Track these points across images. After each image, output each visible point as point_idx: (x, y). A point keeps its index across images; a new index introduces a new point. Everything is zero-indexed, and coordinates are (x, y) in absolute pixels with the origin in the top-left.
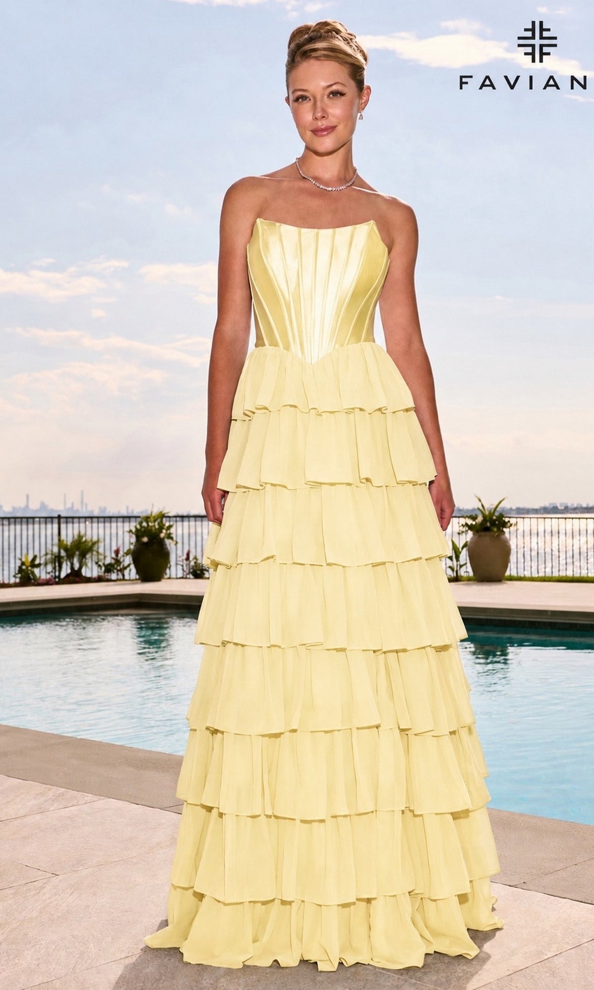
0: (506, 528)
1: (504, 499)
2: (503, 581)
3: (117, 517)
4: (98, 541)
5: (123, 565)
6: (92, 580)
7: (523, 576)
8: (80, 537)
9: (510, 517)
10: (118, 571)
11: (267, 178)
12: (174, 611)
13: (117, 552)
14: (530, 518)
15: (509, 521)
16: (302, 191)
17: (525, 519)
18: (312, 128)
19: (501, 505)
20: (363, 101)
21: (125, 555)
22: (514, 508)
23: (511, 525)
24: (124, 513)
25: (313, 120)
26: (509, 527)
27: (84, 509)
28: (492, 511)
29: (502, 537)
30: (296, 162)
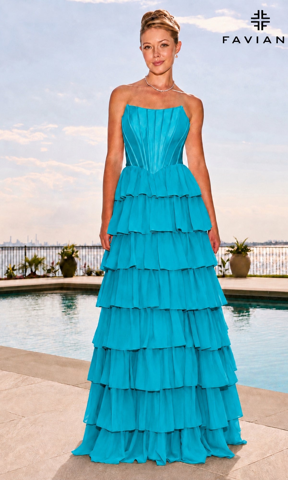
0: (248, 252)
1: (247, 239)
2: (247, 277)
3: (52, 247)
4: (43, 259)
5: (56, 270)
6: (41, 277)
7: (256, 274)
8: (35, 256)
9: (250, 247)
10: (53, 272)
11: (131, 86)
12: (79, 291)
13: (53, 263)
14: (260, 247)
15: (250, 249)
16: (148, 92)
17: (257, 248)
18: (153, 62)
19: (246, 241)
20: (178, 49)
21: (56, 265)
22: (252, 242)
23: (251, 251)
24: (56, 245)
25: (153, 57)
26: (250, 252)
27: (37, 244)
28: (242, 244)
29: (247, 256)
30: (145, 78)
